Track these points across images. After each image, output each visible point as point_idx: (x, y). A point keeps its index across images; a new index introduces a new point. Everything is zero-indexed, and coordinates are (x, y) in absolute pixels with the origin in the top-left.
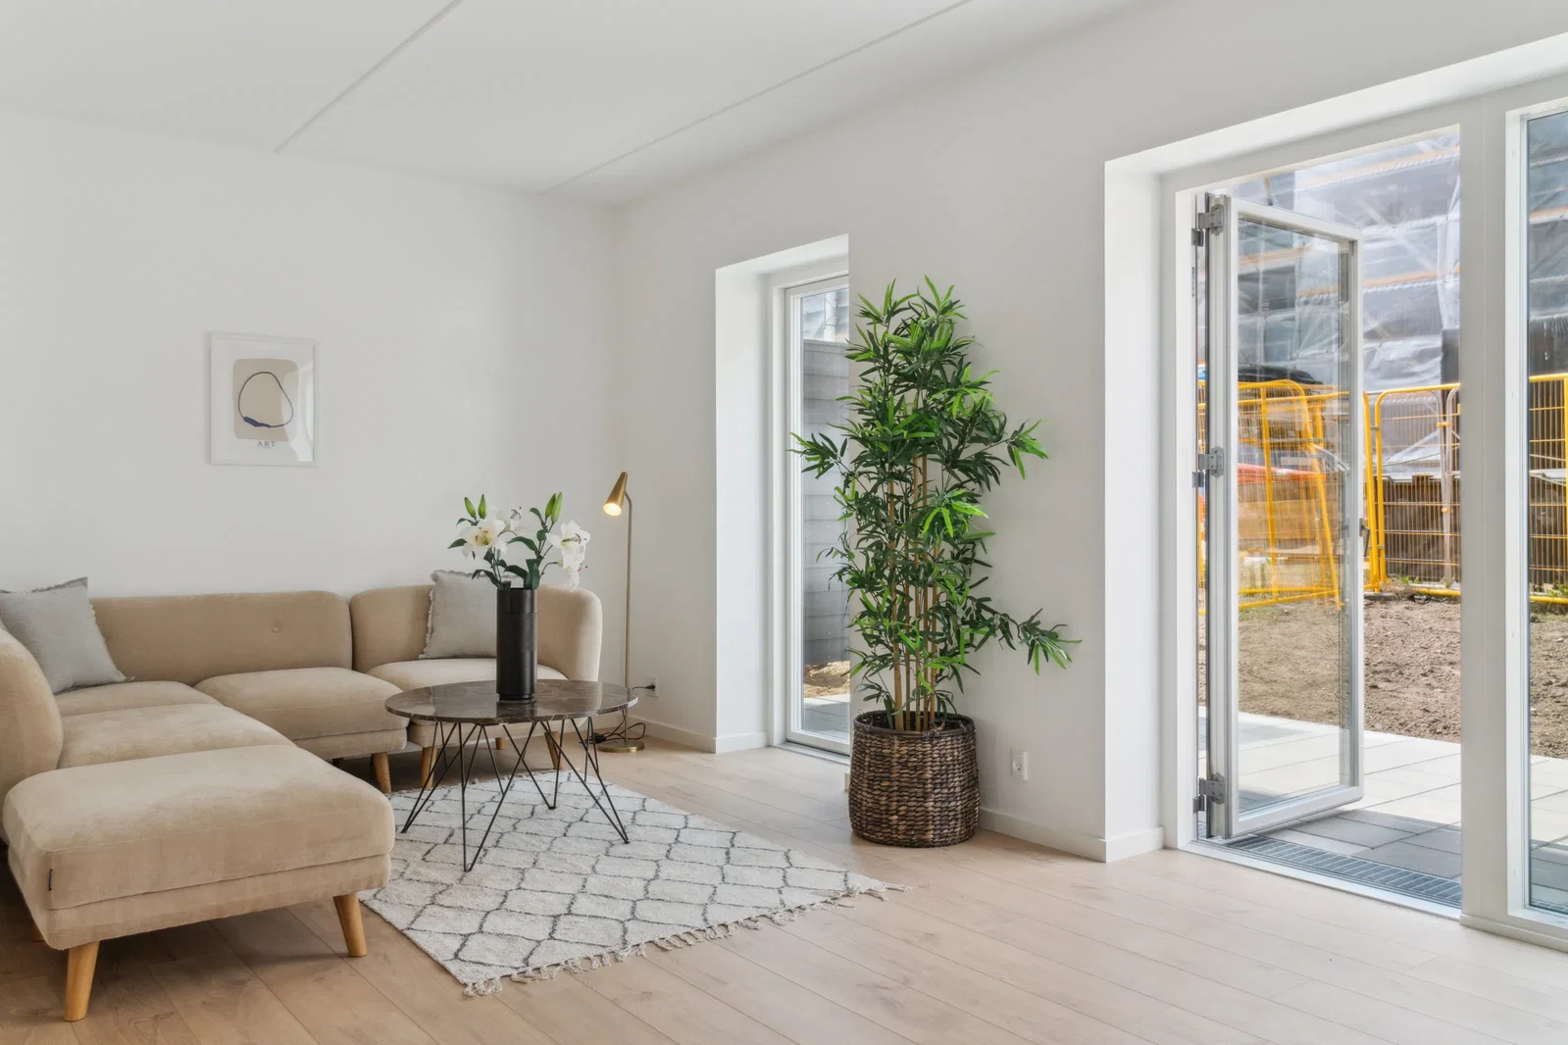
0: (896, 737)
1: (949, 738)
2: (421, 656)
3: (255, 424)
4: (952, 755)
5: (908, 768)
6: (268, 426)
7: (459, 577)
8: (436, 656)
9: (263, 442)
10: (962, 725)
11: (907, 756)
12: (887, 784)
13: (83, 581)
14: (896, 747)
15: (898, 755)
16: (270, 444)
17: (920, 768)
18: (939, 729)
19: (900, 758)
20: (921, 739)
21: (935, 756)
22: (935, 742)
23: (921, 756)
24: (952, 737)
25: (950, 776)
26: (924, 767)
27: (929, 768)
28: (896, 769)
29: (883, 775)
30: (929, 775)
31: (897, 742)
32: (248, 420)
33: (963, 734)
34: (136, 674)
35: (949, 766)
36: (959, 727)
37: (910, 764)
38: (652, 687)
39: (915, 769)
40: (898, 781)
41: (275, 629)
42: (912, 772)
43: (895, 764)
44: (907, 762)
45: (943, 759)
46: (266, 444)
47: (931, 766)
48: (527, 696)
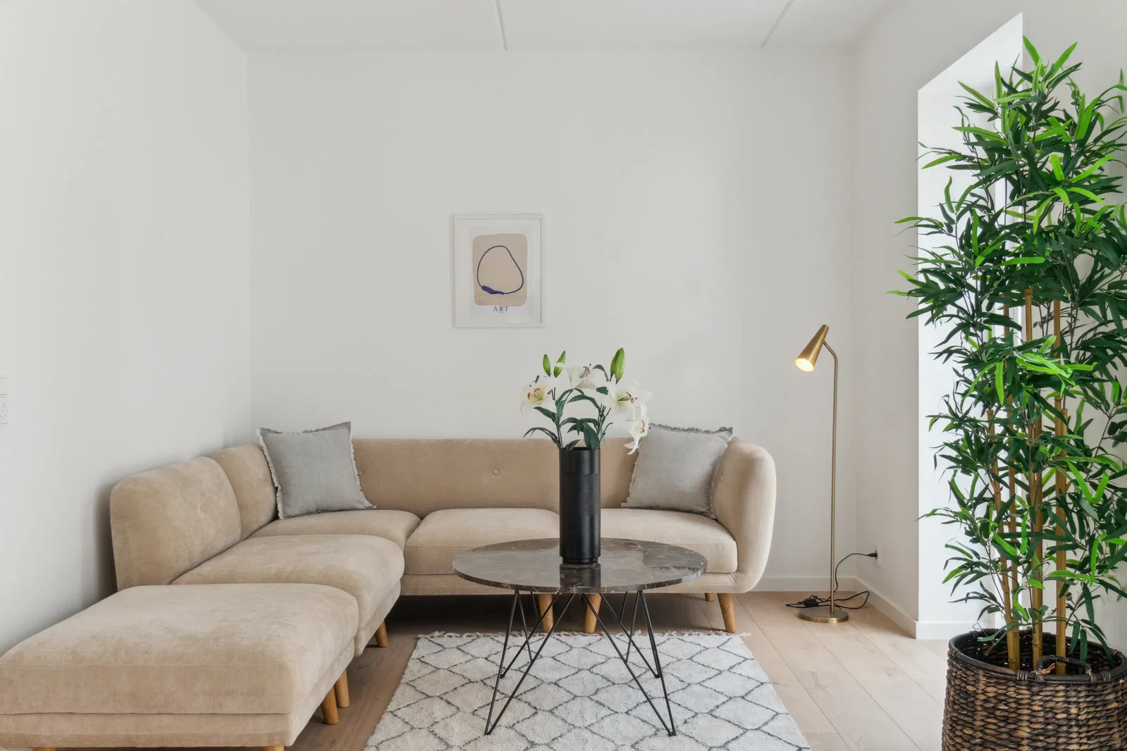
0: (981, 672)
1: (1062, 688)
2: (623, 504)
3: (492, 292)
4: (1067, 711)
5: (995, 717)
6: (502, 293)
7: (663, 431)
8: (633, 505)
9: (498, 307)
10: (1089, 672)
11: (993, 700)
12: (970, 732)
13: (347, 425)
14: (981, 686)
15: (982, 697)
16: (504, 309)
17: (1011, 720)
18: (1044, 671)
19: (986, 701)
20: (1015, 681)
21: (1036, 708)
22: (1035, 689)
23: (1014, 705)
24: (1068, 686)
25: (1061, 740)
26: (1017, 721)
27: (1025, 724)
28: (981, 714)
29: (966, 719)
30: (1024, 732)
31: (983, 679)
32: (485, 288)
33: (1089, 685)
34: (379, 504)
35: (1060, 726)
36: (1084, 673)
37: (998, 713)
38: (875, 555)
39: (1006, 720)
40: (981, 731)
41: (496, 472)
42: (1001, 724)
43: (979, 708)
44: (995, 708)
45: (1050, 715)
46: (501, 309)
47: (1028, 721)
48: (587, 561)
